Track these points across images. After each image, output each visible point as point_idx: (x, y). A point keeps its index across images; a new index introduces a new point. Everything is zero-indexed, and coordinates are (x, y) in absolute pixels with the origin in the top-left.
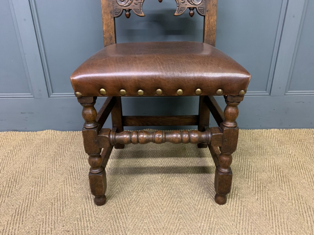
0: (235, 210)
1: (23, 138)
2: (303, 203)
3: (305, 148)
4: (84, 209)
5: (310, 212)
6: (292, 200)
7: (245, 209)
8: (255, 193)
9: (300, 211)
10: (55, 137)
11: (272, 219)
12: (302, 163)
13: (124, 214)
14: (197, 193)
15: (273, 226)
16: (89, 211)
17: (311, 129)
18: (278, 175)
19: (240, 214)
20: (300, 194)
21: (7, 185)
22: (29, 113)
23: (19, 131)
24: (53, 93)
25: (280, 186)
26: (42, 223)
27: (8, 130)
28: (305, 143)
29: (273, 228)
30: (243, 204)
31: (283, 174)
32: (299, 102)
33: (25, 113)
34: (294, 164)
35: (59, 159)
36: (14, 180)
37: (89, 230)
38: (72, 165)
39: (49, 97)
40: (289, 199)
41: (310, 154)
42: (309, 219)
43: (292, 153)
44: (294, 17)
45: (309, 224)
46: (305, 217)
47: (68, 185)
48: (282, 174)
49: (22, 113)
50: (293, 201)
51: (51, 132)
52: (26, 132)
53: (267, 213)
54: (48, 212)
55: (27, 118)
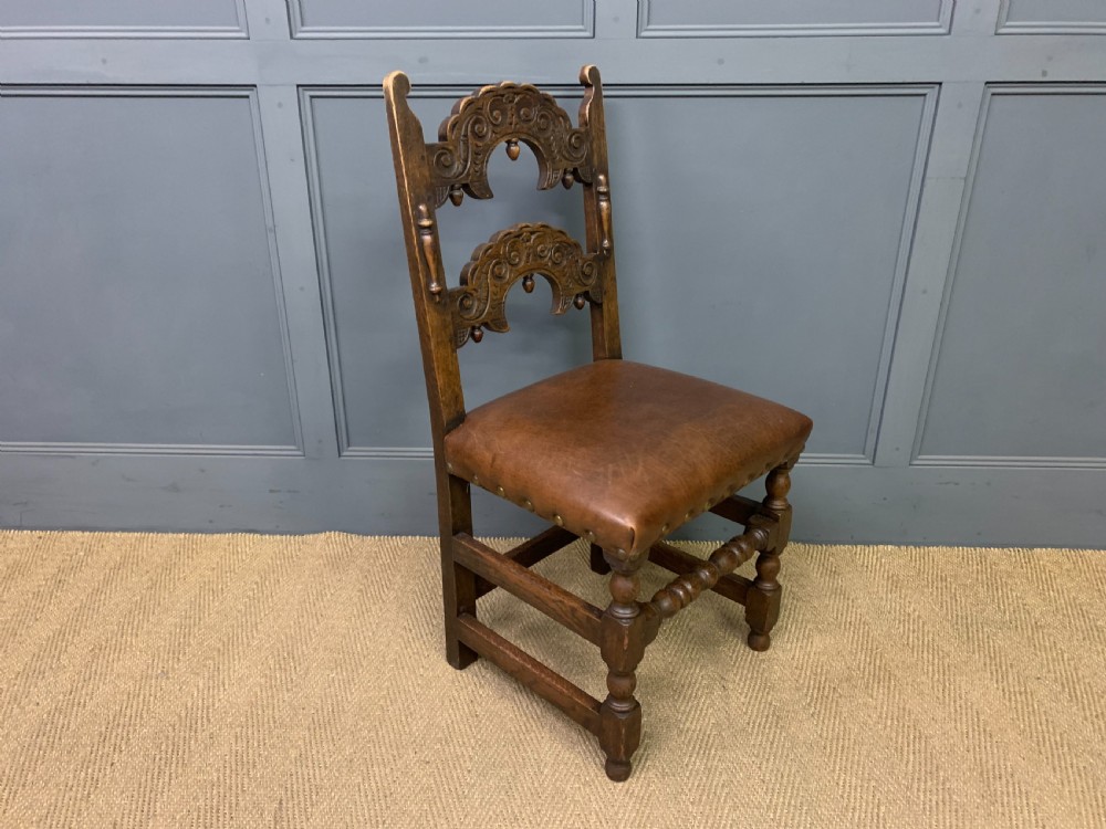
0: (763, 735)
1: (275, 552)
2: (909, 727)
3: (949, 600)
5: (917, 745)
6: (887, 718)
7: (784, 734)
9: (897, 742)
10: (351, 550)
11: (836, 756)
12: (931, 635)
13: (533, 735)
15: (834, 767)
17: (978, 549)
18: (870, 664)
19: (772, 743)
20: (907, 706)
21: (277, 666)
22: (289, 491)
23: (262, 533)
24: (349, 446)
25: (867, 687)
26: (371, 745)
27: (234, 531)
28: (954, 586)
29: (834, 771)
30: (781, 723)
31: (881, 661)
32: (947, 483)
33: (279, 491)
34: (911, 639)
35: (373, 609)
36: (288, 654)
38: (406, 624)
39: (340, 456)
40: (880, 717)
41: (957, 616)
42: (912, 758)
43: (914, 610)
44: (925, 292)
45: (910, 767)
46: (905, 753)
47: (406, 669)
48: (878, 661)
49: (271, 491)
50: (889, 722)
51: (335, 536)
52: (278, 537)
53: (828, 743)
54: (377, 723)
55: (281, 502)
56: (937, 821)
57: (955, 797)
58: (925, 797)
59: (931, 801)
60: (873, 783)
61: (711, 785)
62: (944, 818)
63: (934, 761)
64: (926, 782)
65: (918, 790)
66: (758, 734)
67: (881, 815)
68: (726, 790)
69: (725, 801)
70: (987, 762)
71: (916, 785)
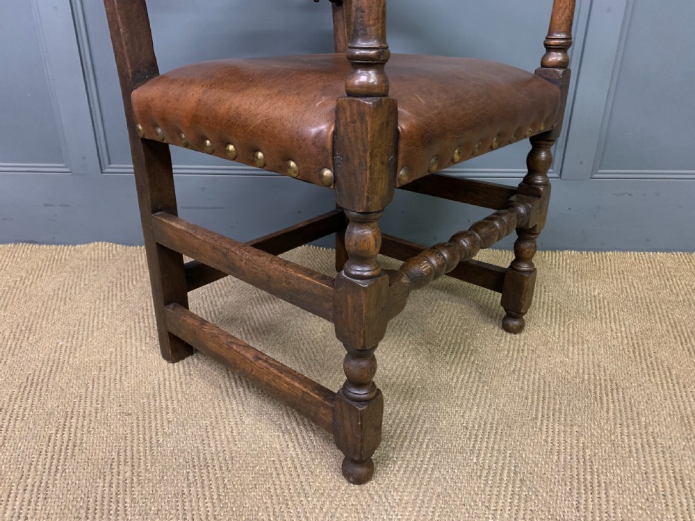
0: (466, 388)
1: (47, 257)
2: (605, 380)
3: (628, 286)
4: (162, 379)
5: (615, 395)
6: (583, 373)
7: (486, 387)
8: (512, 360)
9: (595, 393)
10: (113, 255)
11: (538, 405)
12: (616, 311)
14: (392, 358)
15: (536, 415)
16: (173, 383)
17: (646, 253)
18: (564, 331)
19: (475, 395)
20: (602, 364)
21: (12, 336)
22: (61, 205)
23: (40, 243)
24: (110, 164)
25: (563, 350)
26: (77, 400)
27: (16, 242)
28: (630, 277)
29: (536, 418)
30: (483, 379)
31: (573, 329)
32: (622, 194)
33: (52, 205)
34: (599, 313)
35: (119, 294)
36: (26, 327)
37: (170, 414)
38: (144, 305)
39: (102, 173)
40: (577, 372)
41: (637, 297)
42: (611, 406)
43: (599, 294)
45: (611, 414)
46: (605, 402)
47: (134, 338)
48: (571, 330)
49: (46, 205)
50: (586, 377)
51: (103, 247)
52: (54, 247)
53: (530, 395)
54: (91, 382)
55: (55, 215)
56: (646, 462)
57: (659, 440)
58: (629, 440)
59: (635, 443)
60: (575, 428)
61: (414, 431)
62: (652, 459)
63: (634, 409)
64: (628, 426)
65: (622, 434)
66: (461, 388)
67: (588, 457)
68: (428, 437)
69: (427, 446)
70: (685, 409)
71: (619, 430)
